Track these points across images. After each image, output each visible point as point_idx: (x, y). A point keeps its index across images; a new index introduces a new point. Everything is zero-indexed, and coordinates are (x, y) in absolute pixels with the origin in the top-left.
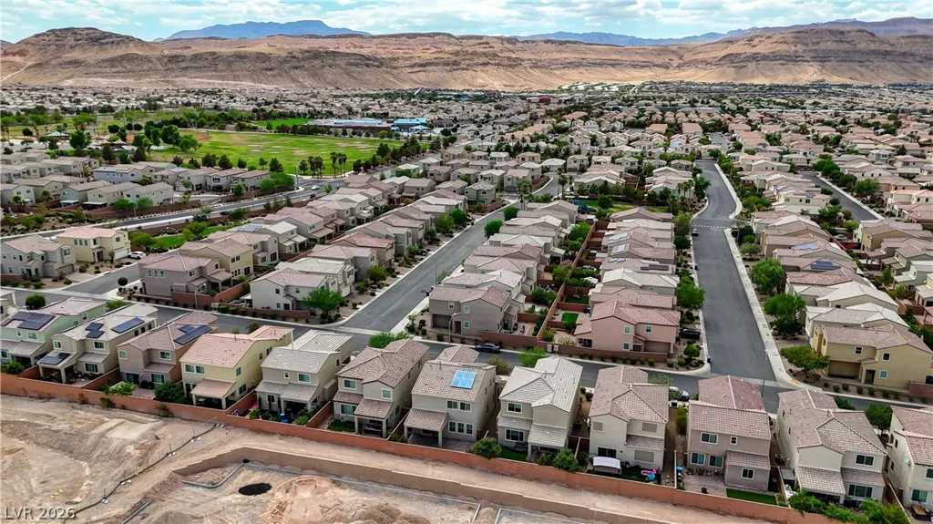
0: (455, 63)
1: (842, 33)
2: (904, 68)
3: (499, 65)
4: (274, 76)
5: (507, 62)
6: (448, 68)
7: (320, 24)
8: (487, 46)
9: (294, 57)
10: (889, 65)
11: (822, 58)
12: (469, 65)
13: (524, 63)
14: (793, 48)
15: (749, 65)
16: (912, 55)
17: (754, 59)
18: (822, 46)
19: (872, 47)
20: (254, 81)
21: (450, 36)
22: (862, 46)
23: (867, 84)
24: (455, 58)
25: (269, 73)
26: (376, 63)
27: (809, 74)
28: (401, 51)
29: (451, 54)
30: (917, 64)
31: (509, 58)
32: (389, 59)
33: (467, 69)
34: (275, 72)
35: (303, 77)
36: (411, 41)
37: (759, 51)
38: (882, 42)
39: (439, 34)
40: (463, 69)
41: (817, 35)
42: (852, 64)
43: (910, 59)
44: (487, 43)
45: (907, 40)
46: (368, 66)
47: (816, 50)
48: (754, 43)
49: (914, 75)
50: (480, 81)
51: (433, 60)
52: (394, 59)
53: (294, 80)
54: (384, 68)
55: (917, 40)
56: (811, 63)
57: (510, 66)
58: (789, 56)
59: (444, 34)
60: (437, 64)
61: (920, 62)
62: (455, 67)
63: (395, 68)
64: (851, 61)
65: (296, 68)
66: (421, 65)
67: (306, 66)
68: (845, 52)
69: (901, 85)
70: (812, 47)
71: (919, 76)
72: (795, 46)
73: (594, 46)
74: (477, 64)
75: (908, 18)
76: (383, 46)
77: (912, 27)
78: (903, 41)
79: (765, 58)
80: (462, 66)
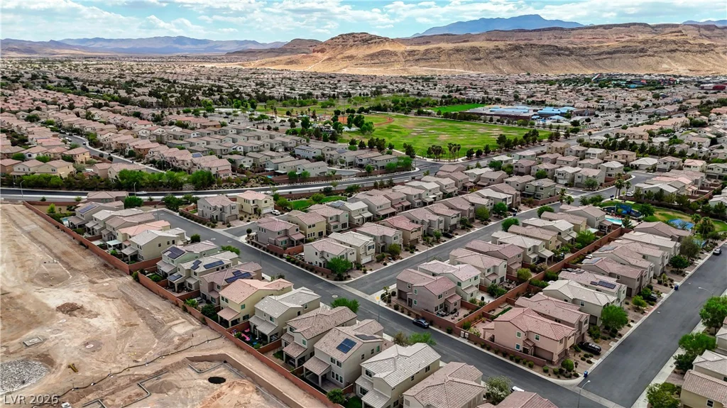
0: (642, 50)
3: (688, 51)
4: (481, 64)
5: (697, 48)
6: (634, 55)
7: (537, 17)
8: (679, 34)
9: (499, 49)
12: (656, 52)
13: (717, 50)
20: (465, 69)
21: (646, 25)
24: (643, 46)
25: (477, 62)
26: (567, 53)
28: (596, 40)
29: (640, 42)
31: (701, 45)
32: (579, 48)
33: (653, 56)
34: (482, 61)
35: (503, 65)
36: (607, 31)
39: (635, 24)
40: (649, 56)
44: (680, 32)
46: (559, 55)
50: (665, 66)
51: (621, 49)
52: (584, 49)
53: (495, 68)
54: (573, 57)
57: (700, 52)
59: (640, 24)
60: (625, 52)
62: (642, 54)
63: (584, 56)
65: (499, 58)
66: (609, 53)
67: (507, 56)
74: (664, 51)
76: (580, 37)
80: (648, 53)
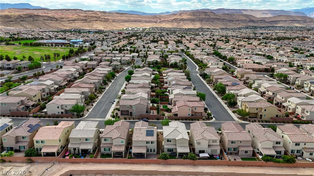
0: (85, 20)
1: (206, 13)
2: (223, 23)
3: (101, 21)
4: (13, 24)
5: (103, 20)
6: (83, 21)
7: (28, 4)
8: (96, 14)
9: (21, 17)
10: (220, 22)
11: (201, 20)
12: (90, 21)
13: (110, 20)
14: (193, 17)
15: (181, 22)
16: (225, 19)
17: (182, 20)
18: (201, 16)
19: (215, 17)
20: (5, 26)
21: (82, 10)
22: (212, 17)
23: (214, 28)
24: (85, 18)
25: (11, 23)
26: (55, 20)
27: (198, 25)
28: (64, 15)
29: (84, 17)
30: (227, 22)
31: (104, 19)
32: (60, 18)
33: (90, 22)
34: (14, 22)
35: (26, 24)
36: (68, 12)
37: (183, 18)
38: (217, 15)
39: (78, 10)
40: (88, 22)
41: (199, 13)
42: (209, 22)
43: (225, 21)
44: (96, 13)
45: (224, 15)
46: (52, 20)
47: (199, 18)
48: (182, 15)
49: (227, 25)
50: (95, 26)
51: (77, 19)
52: (62, 18)
53: (22, 26)
54: (58, 21)
55: (226, 15)
56: (198, 22)
57: (105, 21)
58: (192, 19)
59: (80, 10)
60: (79, 20)
61: (227, 21)
62: (86, 21)
63: (63, 21)
64: (209, 21)
65: (23, 21)
66: (73, 21)
67: (27, 20)
68: (207, 18)
69: (223, 28)
70: (198, 17)
71: (228, 26)
72: (194, 16)
73: (133, 15)
74: (93, 20)
75: (222, 9)
76: (56, 13)
77: (224, 11)
78: (223, 15)
79: (185, 20)
80: (88, 21)
